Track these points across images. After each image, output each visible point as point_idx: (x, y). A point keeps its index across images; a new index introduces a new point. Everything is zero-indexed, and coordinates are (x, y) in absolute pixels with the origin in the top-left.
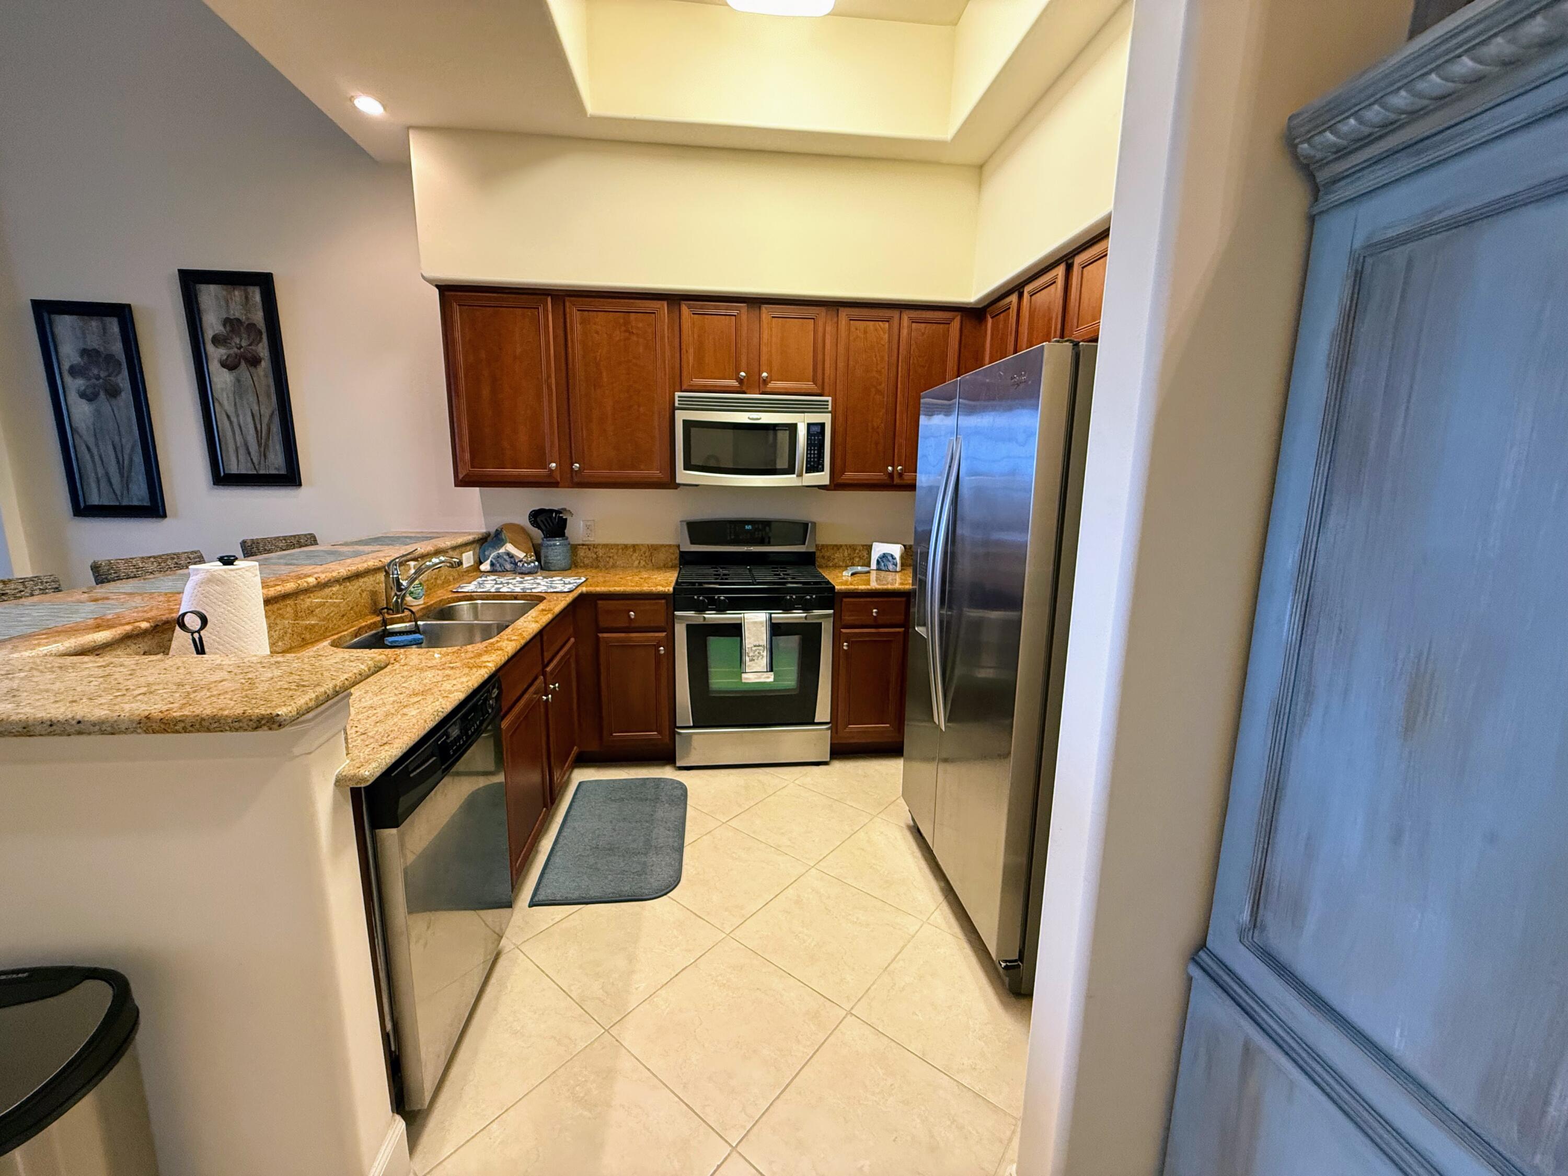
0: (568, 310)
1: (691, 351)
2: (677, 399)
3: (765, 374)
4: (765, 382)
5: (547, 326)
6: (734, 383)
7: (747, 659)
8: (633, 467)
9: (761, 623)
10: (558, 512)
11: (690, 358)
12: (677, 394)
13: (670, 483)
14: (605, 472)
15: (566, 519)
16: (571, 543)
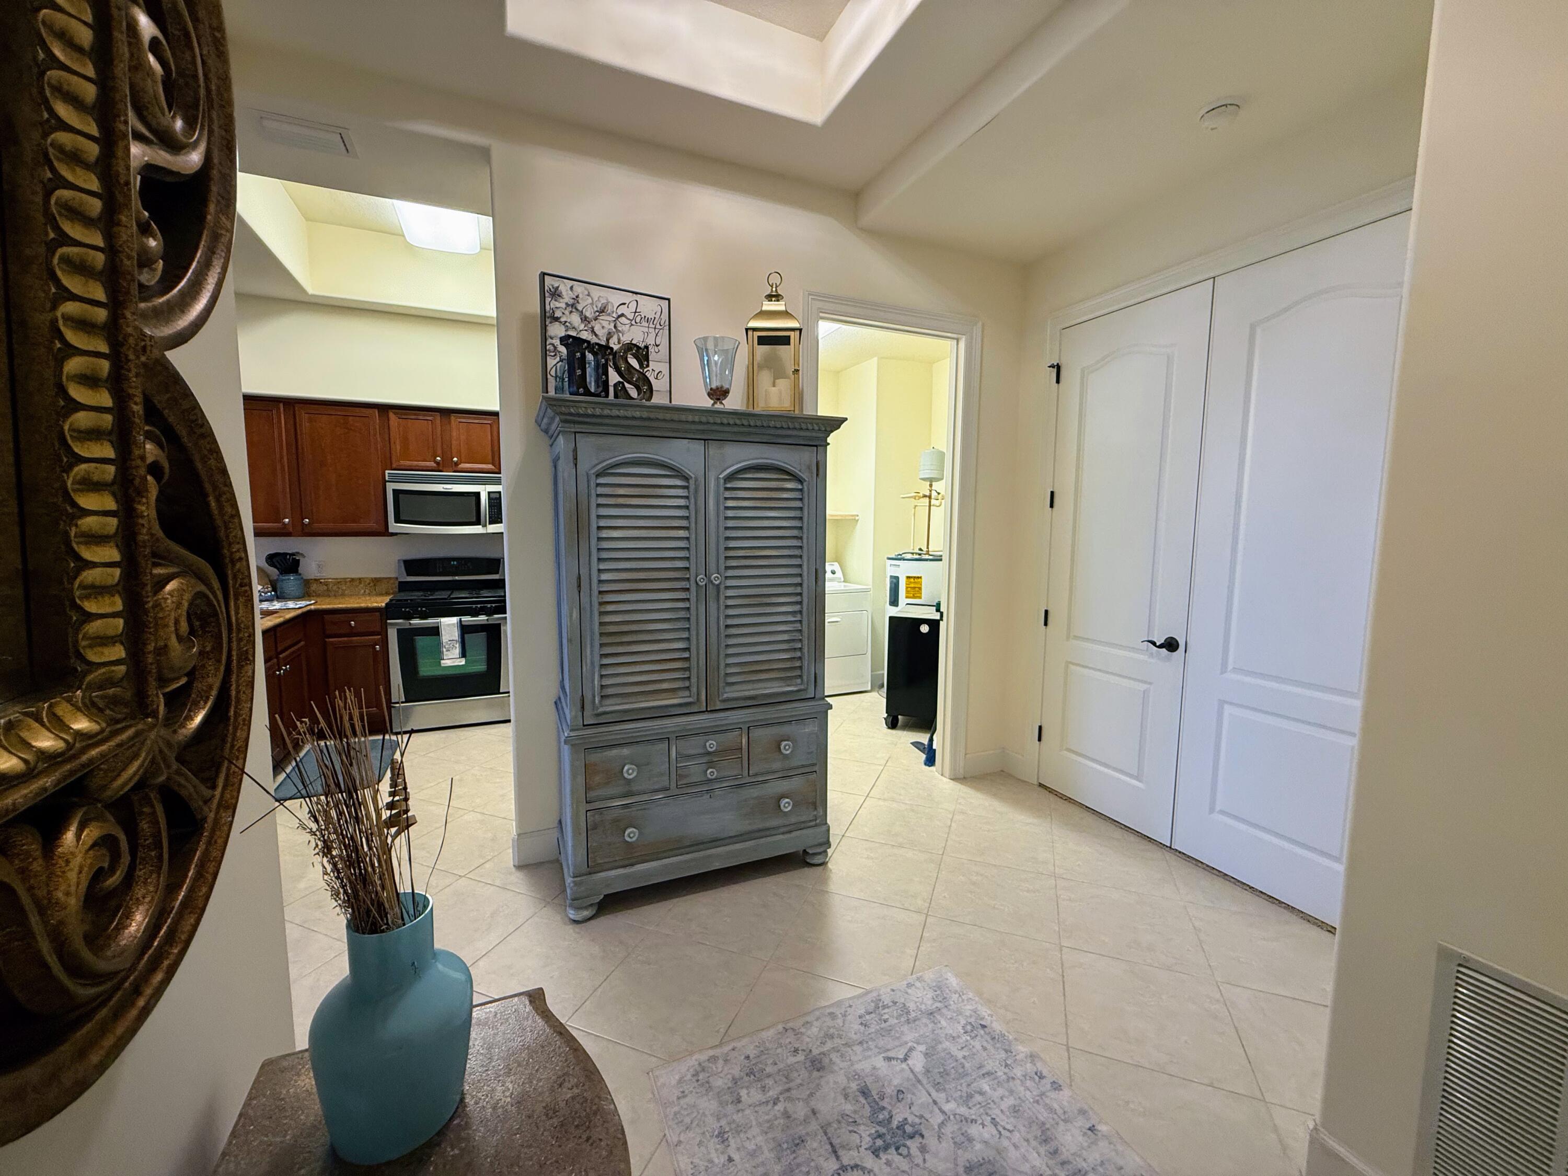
0: (297, 412)
1: (398, 442)
2: (387, 475)
3: (455, 459)
4: (456, 464)
5: (280, 422)
6: (433, 464)
7: (444, 650)
8: (354, 522)
9: (454, 624)
10: (293, 554)
11: (397, 447)
12: (387, 472)
13: (385, 532)
14: (331, 525)
15: (299, 560)
16: (305, 578)
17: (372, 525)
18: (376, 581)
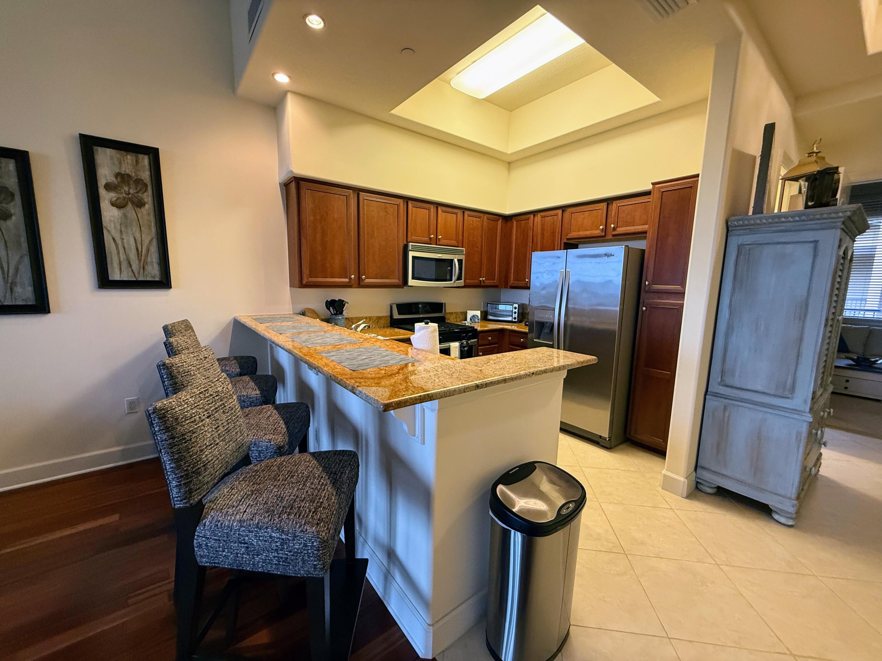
0: (360, 197)
2: (410, 246)
3: (440, 237)
4: (439, 240)
5: (350, 206)
6: (428, 239)
9: (457, 347)
11: (411, 227)
13: (405, 285)
14: (374, 280)
15: (344, 305)
17: (395, 281)
18: (379, 318)
